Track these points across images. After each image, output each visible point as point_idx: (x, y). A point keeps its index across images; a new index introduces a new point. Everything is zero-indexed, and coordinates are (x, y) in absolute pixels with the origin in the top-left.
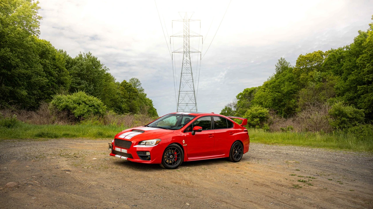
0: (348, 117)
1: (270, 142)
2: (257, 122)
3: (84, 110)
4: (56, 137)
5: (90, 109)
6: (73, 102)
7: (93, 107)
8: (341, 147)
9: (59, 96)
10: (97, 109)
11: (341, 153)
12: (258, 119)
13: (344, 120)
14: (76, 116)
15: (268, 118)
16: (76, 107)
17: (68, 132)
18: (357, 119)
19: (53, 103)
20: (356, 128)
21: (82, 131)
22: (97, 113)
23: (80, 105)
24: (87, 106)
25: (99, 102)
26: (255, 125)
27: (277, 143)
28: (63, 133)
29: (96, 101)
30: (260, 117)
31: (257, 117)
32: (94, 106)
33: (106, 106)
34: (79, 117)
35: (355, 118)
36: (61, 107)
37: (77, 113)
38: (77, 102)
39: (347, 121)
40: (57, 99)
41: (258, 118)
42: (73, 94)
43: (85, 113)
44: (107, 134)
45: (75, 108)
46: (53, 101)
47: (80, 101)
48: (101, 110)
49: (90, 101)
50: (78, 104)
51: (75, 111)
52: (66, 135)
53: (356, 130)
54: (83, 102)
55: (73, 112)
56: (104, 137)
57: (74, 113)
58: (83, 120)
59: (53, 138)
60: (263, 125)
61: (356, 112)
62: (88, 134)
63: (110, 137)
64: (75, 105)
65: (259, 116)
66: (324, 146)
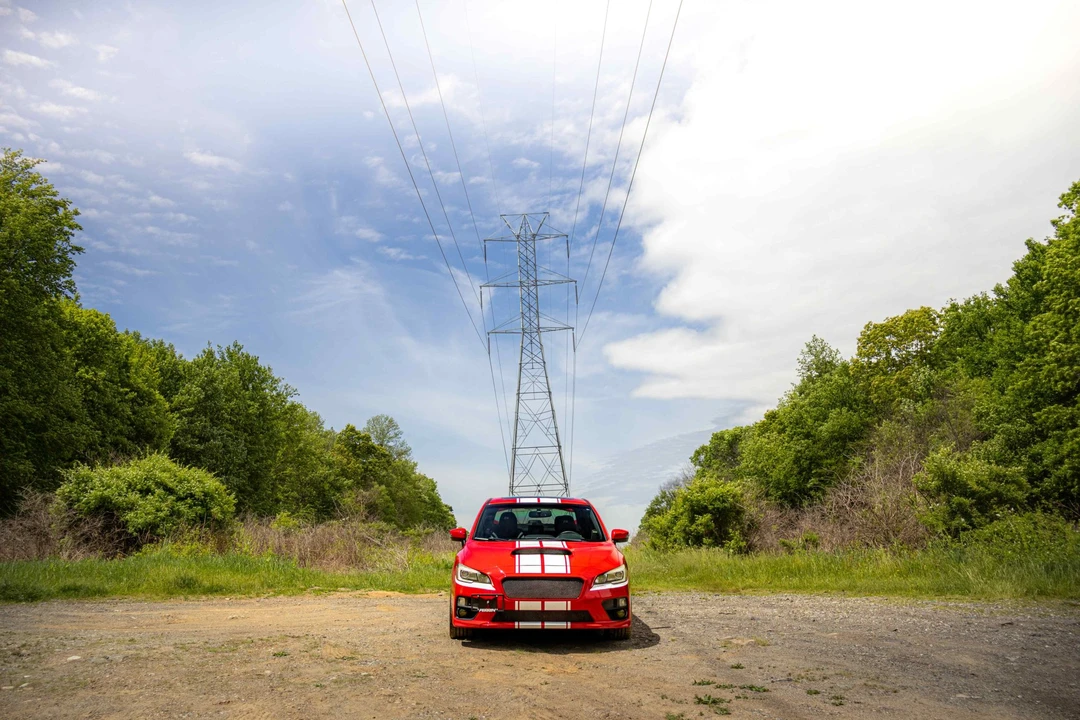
0: (973, 494)
1: (731, 584)
2: (706, 525)
3: (158, 510)
4: (33, 597)
5: (182, 507)
6: (127, 489)
7: (189, 501)
8: (940, 591)
9: (84, 470)
10: (203, 504)
11: (929, 609)
12: (708, 516)
13: (960, 505)
14: (131, 530)
15: (739, 512)
16: (133, 504)
17: (81, 582)
18: (1002, 500)
19: (63, 493)
20: (997, 526)
21: (129, 576)
22: (204, 519)
23: (148, 497)
24: (172, 497)
25: (212, 483)
26: (702, 536)
27: (751, 587)
28: (62, 583)
29: (203, 480)
30: (714, 509)
31: (703, 510)
32: (192, 496)
33: (233, 496)
34: (140, 531)
35: (997, 494)
36: (87, 503)
37: (135, 519)
38: (139, 487)
39: (971, 506)
40: (77, 478)
41: (710, 512)
42: (132, 463)
43: (163, 520)
44: (207, 584)
45: (131, 507)
46: (65, 488)
47: (150, 483)
48: (215, 510)
49: (180, 482)
50: (141, 491)
51: (130, 515)
52: (72, 592)
53: (998, 534)
54: (161, 484)
55: (122, 519)
56: (193, 593)
57: (127, 521)
58: (151, 541)
59: (21, 601)
60: (727, 533)
61: (998, 478)
62: (145, 585)
63: (216, 591)
64: (134, 497)
65: (710, 507)
66: (894, 590)
